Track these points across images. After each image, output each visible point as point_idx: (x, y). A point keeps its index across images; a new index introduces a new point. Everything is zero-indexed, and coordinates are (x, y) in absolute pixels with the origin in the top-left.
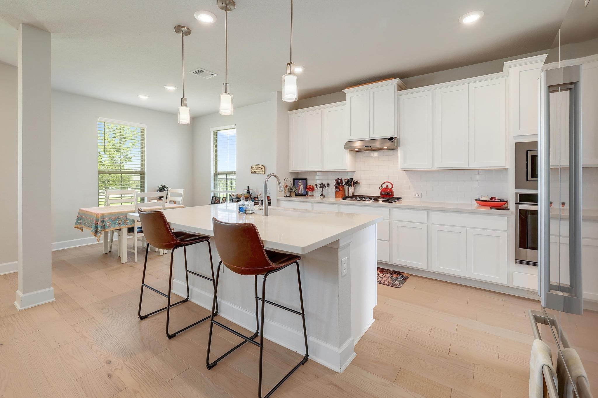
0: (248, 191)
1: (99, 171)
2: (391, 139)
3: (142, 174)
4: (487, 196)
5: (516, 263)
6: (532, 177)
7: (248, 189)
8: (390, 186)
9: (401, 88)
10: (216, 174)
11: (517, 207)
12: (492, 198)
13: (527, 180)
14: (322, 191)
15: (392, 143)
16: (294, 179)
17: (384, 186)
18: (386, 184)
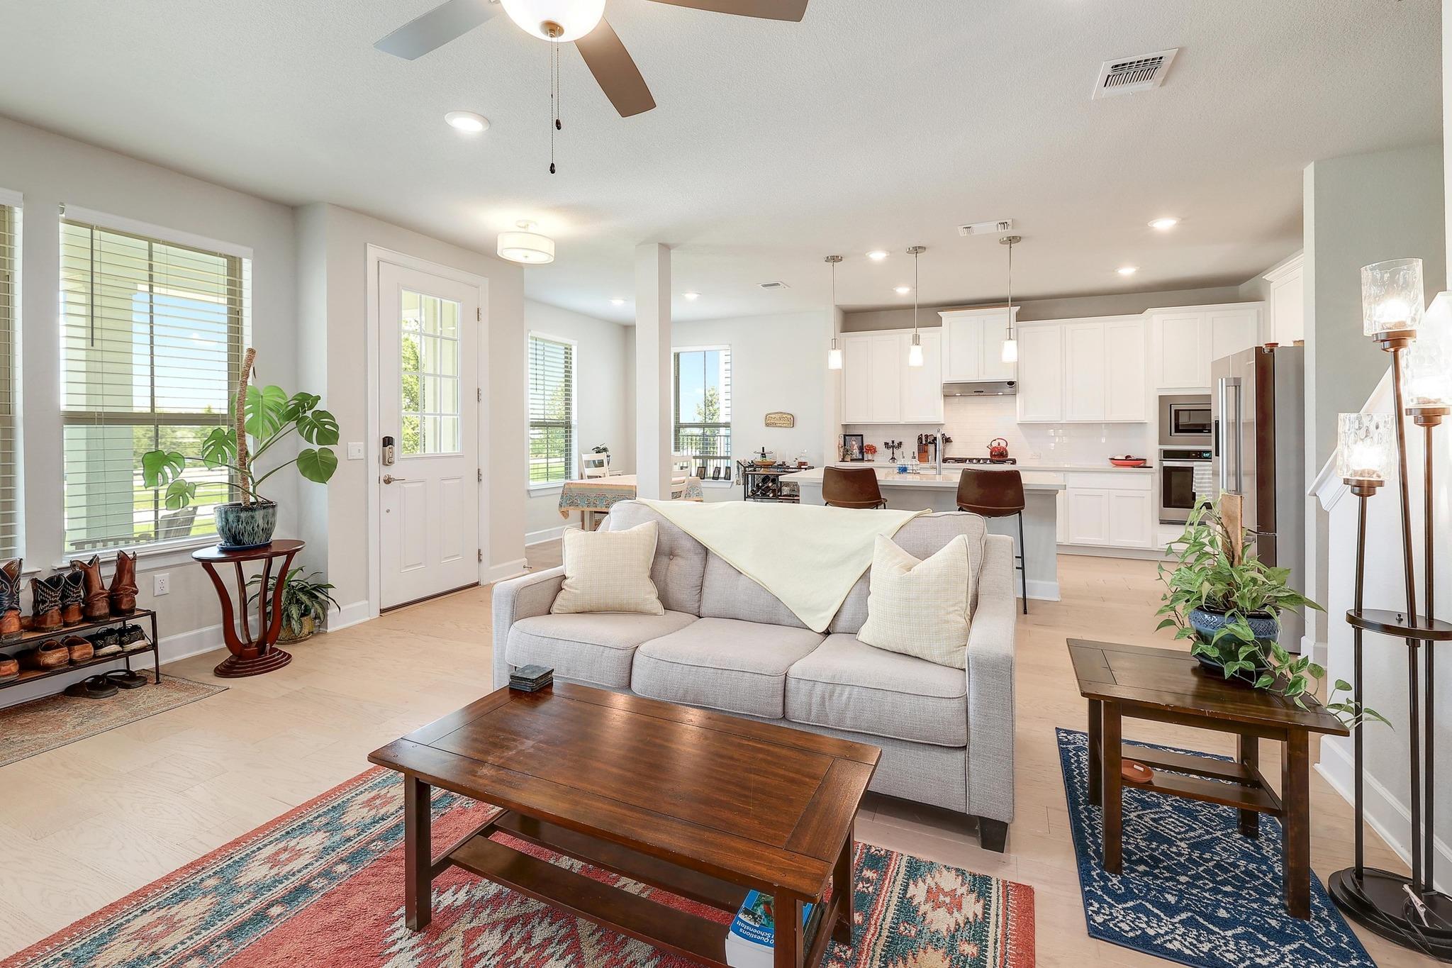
0: (763, 455)
1: (531, 422)
2: (1011, 383)
3: (567, 426)
4: (1122, 455)
5: (1161, 523)
6: (1175, 432)
7: (763, 451)
8: (1003, 444)
9: (1020, 317)
10: (679, 427)
11: (1161, 464)
12: (1127, 457)
13: (1171, 435)
14: (893, 453)
15: (1011, 389)
16: (845, 436)
17: (995, 444)
18: (1000, 441)
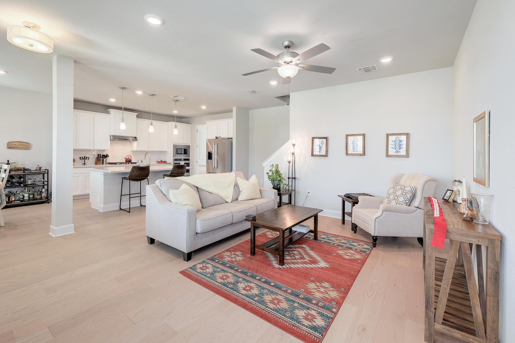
4: (160, 160)
8: (130, 157)
9: (138, 117)
11: (173, 162)
13: (176, 155)
14: (85, 162)
17: (127, 157)
18: (128, 156)
